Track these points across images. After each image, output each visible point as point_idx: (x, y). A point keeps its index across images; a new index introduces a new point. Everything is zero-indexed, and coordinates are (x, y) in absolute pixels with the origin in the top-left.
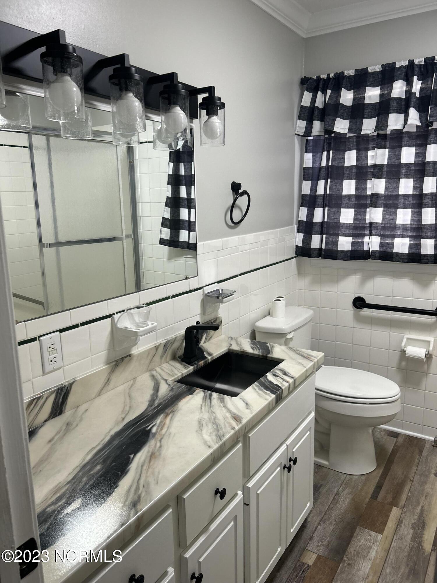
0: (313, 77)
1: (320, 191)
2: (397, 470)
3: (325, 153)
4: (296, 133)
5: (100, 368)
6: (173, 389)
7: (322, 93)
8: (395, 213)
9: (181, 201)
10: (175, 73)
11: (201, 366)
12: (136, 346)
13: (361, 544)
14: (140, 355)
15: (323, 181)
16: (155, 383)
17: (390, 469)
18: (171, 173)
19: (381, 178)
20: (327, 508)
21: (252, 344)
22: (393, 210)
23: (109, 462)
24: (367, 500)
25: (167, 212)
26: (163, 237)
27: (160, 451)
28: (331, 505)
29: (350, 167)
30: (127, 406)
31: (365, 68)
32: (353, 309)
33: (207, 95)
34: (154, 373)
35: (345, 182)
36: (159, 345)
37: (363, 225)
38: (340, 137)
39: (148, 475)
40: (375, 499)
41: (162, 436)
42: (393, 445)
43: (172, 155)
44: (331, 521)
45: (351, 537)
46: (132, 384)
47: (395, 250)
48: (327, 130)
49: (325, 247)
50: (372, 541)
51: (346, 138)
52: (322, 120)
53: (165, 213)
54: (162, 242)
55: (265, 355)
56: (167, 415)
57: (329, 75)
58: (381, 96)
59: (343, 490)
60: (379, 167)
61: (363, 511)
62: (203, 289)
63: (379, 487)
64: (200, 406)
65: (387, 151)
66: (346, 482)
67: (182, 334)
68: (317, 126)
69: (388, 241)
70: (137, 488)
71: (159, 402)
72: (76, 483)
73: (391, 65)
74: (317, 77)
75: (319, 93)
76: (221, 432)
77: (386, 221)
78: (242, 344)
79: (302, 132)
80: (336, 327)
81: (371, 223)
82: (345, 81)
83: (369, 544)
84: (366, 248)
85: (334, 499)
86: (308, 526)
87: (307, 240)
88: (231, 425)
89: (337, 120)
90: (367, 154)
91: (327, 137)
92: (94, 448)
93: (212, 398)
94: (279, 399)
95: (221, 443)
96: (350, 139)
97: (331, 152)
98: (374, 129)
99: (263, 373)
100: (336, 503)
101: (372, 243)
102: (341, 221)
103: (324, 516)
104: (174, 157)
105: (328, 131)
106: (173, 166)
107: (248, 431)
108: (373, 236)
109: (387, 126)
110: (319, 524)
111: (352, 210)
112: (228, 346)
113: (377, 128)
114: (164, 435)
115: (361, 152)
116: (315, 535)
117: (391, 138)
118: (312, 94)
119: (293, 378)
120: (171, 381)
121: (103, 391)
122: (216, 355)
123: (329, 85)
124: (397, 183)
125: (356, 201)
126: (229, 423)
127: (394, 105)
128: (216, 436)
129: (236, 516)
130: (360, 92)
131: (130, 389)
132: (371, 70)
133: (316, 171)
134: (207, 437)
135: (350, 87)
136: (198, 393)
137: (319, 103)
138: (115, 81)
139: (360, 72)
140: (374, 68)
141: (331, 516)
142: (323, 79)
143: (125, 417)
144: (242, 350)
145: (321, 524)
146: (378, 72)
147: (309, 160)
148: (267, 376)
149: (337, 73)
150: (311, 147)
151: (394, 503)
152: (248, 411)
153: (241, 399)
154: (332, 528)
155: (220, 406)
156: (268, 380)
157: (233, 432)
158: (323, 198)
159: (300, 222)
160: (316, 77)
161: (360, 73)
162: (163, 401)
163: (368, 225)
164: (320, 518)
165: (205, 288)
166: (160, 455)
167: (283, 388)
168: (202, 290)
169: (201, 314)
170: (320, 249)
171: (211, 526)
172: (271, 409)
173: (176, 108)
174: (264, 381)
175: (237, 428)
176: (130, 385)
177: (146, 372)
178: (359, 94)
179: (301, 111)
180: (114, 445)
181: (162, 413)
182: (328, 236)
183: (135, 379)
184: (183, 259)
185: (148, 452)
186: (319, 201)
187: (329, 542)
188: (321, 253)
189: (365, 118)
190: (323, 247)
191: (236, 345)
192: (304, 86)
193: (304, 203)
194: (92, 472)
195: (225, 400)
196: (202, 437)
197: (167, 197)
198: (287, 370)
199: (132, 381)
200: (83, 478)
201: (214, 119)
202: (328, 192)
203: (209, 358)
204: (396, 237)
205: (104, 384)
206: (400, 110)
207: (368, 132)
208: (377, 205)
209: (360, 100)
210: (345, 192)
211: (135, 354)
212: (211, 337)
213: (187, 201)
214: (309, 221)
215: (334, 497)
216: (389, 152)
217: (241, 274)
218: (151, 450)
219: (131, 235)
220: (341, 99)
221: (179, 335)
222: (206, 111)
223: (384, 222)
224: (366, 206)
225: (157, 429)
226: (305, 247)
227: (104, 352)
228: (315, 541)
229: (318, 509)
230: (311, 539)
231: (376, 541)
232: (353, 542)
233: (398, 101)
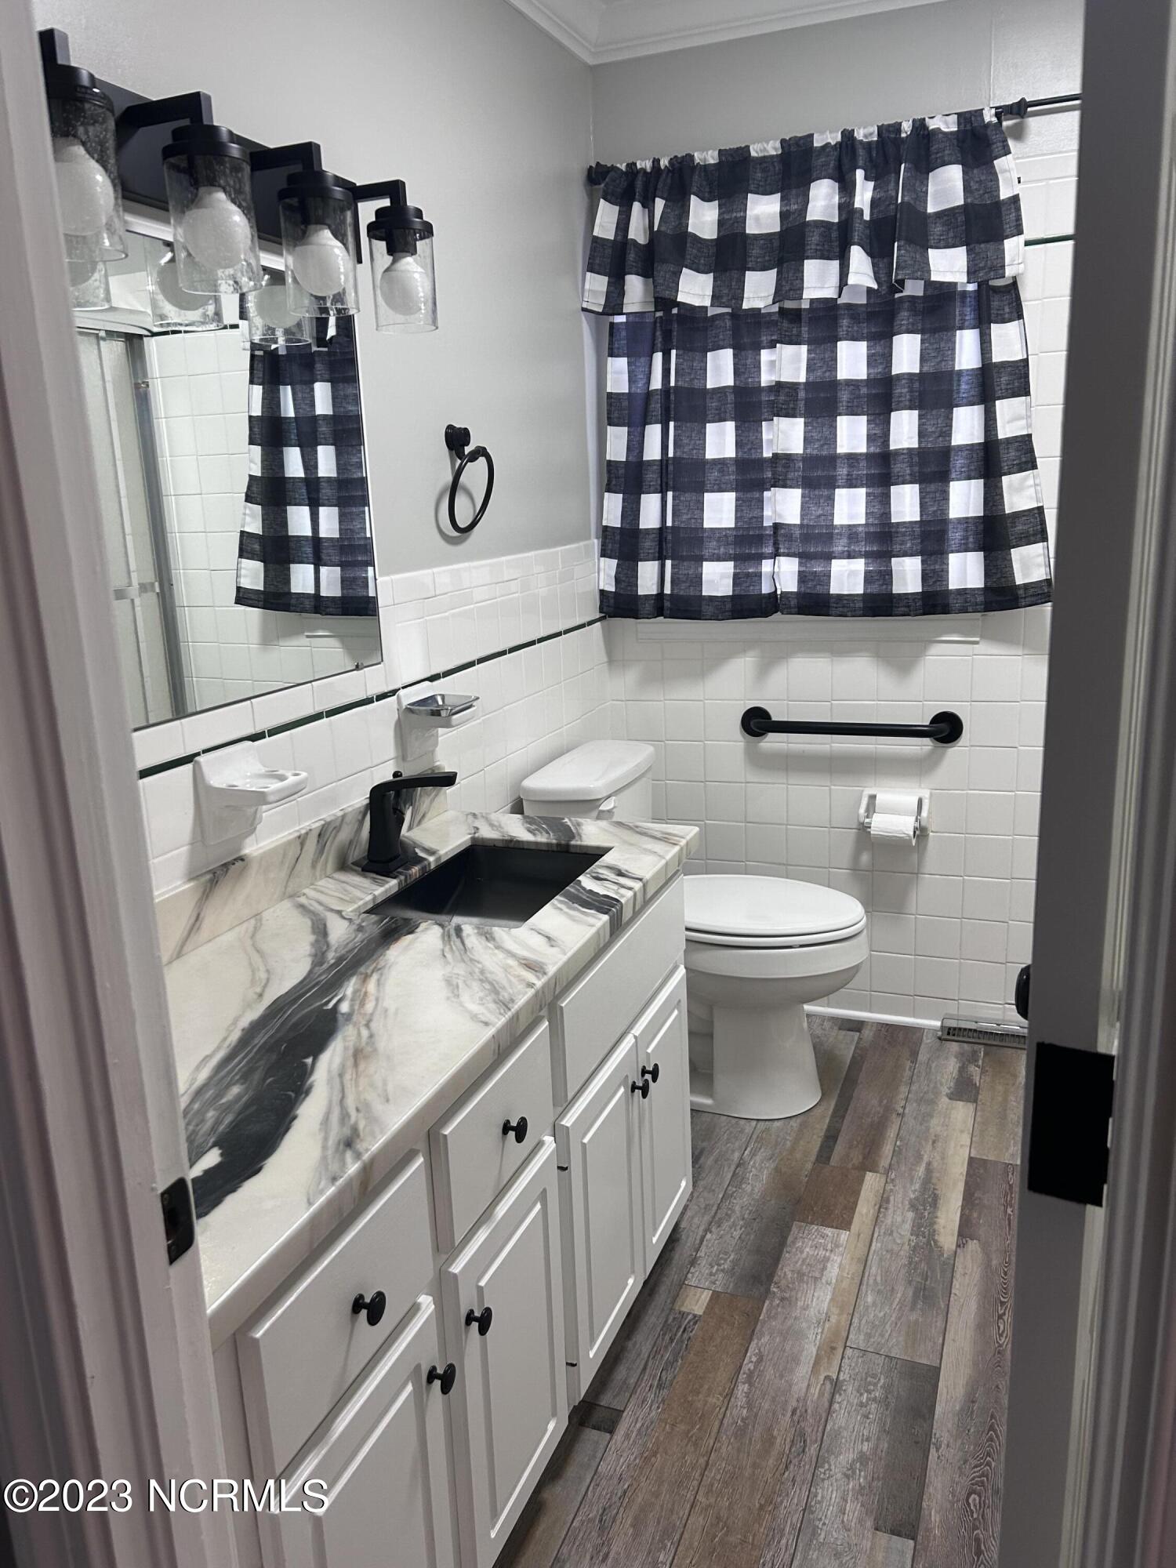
0: (618, 165)
1: (652, 451)
2: (868, 1098)
3: (658, 357)
4: (585, 305)
5: (176, 888)
6: (363, 927)
7: (644, 206)
8: (831, 499)
9: (289, 486)
10: (315, 144)
11: (414, 878)
12: (254, 835)
13: (804, 1255)
14: (264, 856)
15: (659, 426)
16: (312, 920)
17: (851, 1097)
18: (257, 411)
19: (794, 416)
20: (721, 1196)
21: (527, 822)
22: (826, 493)
23: (257, 1076)
24: (809, 1166)
25: (253, 516)
26: (246, 583)
27: (373, 1043)
28: (730, 1188)
29: (720, 391)
30: (259, 970)
31: (743, 146)
32: (741, 739)
33: (386, 202)
34: (303, 900)
35: (711, 428)
36: (307, 833)
37: (757, 532)
38: (692, 314)
39: (361, 1089)
40: (825, 1163)
41: (368, 1017)
42: (853, 1048)
43: (259, 366)
44: (734, 1222)
45: (782, 1243)
46: (255, 928)
47: (834, 589)
48: (661, 298)
49: (672, 589)
50: (829, 1247)
51: (706, 318)
52: (646, 273)
53: (248, 519)
54: (243, 597)
55: (563, 842)
56: (366, 978)
57: (656, 162)
58: (784, 216)
59: (753, 1154)
60: (787, 390)
61: (803, 1189)
62: (398, 696)
63: (831, 1138)
64: (439, 953)
65: (804, 348)
66: (758, 1137)
67: (357, 806)
68: (636, 291)
69: (818, 568)
70: (344, 1116)
71: (338, 955)
72: (194, 1123)
73: (802, 142)
74: (628, 165)
75: (637, 206)
76: (506, 995)
77: (810, 520)
78: (503, 825)
79: (598, 303)
80: (705, 787)
81: (777, 526)
82: (696, 177)
83: (822, 1253)
84: (766, 589)
85: (734, 1174)
86: (683, 1237)
87: (627, 576)
88: (524, 980)
89: (685, 274)
90: (757, 357)
91: (661, 317)
92: (207, 1058)
93: (464, 934)
94: (617, 926)
95: (509, 1014)
96: (717, 322)
97: (674, 352)
98: (771, 298)
99: (572, 877)
100: (741, 1183)
101: (781, 576)
102: (706, 525)
103: (716, 1213)
104: (264, 371)
105: (665, 301)
106: (263, 393)
107: (560, 993)
108: (782, 559)
109: (802, 289)
110: (708, 1230)
111: (731, 497)
112: (469, 831)
113: (779, 296)
114: (372, 1014)
115: (743, 353)
116: (701, 1254)
117: (810, 319)
118: (617, 208)
119: (641, 880)
120: (352, 911)
121: (189, 946)
122: (446, 853)
123: (659, 187)
124: (831, 426)
125: (737, 474)
126: (519, 976)
127: (814, 239)
128: (495, 1002)
129: (545, 1191)
130: (735, 207)
131: (253, 936)
132: (757, 152)
133: (639, 404)
134: (474, 1007)
135: (710, 192)
136: (427, 929)
137: (637, 232)
138: (181, 161)
139: (732, 155)
140: (765, 148)
141: (733, 1211)
142: (644, 170)
143: (263, 991)
144: (506, 838)
145: (713, 1229)
146: (772, 157)
147: (618, 374)
148: (580, 881)
149: (676, 157)
150: (622, 342)
151: (868, 1163)
152: (554, 950)
153: (532, 929)
154: (737, 1234)
155: (487, 947)
156: (584, 889)
157: (531, 992)
158: (659, 468)
159: (606, 532)
160: (625, 164)
161: (730, 159)
162: (347, 952)
163: (769, 532)
164: (707, 1218)
165: (401, 692)
166: (375, 1050)
167: (623, 901)
168: (395, 697)
169: (396, 758)
170: (660, 595)
171: (498, 1208)
172: (601, 945)
173: (321, 233)
174: (576, 892)
175: (539, 984)
176: (251, 929)
177: (282, 900)
178: (732, 211)
179: (593, 250)
180: (258, 1047)
181: (352, 975)
182: (676, 562)
183: (257, 916)
184: (303, 641)
185: (346, 1048)
186: (652, 477)
187: (735, 1263)
188: (661, 606)
189: (749, 269)
190: (667, 590)
191: (490, 829)
192: (597, 187)
193: (614, 482)
194: (224, 1100)
195: (497, 936)
196: (463, 1006)
197: (251, 476)
198: (624, 866)
199: (253, 921)
200: (207, 1111)
201: (408, 263)
202: (671, 454)
203: (431, 859)
204: (835, 558)
205: (188, 928)
206: (828, 251)
207: (759, 304)
208: (788, 482)
209: (736, 225)
210: (711, 453)
211: (255, 854)
212: (424, 816)
213: (307, 486)
214: (628, 527)
215: (735, 1171)
216: (809, 351)
217: (481, 660)
218: (351, 1044)
219: (152, 585)
220: (690, 221)
221: (350, 809)
222: (387, 244)
223: (805, 522)
224: (763, 486)
225: (352, 1006)
226: (622, 592)
227: (182, 849)
228: (703, 1265)
229: (702, 1200)
230: (693, 1262)
231: (837, 1246)
232: (787, 1255)
233: (822, 229)
